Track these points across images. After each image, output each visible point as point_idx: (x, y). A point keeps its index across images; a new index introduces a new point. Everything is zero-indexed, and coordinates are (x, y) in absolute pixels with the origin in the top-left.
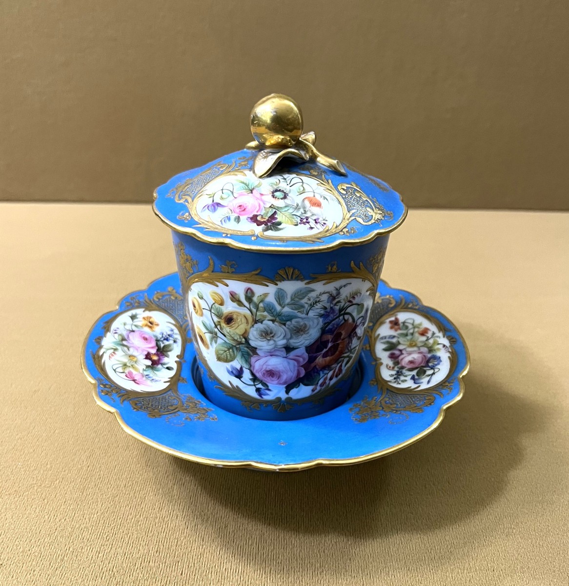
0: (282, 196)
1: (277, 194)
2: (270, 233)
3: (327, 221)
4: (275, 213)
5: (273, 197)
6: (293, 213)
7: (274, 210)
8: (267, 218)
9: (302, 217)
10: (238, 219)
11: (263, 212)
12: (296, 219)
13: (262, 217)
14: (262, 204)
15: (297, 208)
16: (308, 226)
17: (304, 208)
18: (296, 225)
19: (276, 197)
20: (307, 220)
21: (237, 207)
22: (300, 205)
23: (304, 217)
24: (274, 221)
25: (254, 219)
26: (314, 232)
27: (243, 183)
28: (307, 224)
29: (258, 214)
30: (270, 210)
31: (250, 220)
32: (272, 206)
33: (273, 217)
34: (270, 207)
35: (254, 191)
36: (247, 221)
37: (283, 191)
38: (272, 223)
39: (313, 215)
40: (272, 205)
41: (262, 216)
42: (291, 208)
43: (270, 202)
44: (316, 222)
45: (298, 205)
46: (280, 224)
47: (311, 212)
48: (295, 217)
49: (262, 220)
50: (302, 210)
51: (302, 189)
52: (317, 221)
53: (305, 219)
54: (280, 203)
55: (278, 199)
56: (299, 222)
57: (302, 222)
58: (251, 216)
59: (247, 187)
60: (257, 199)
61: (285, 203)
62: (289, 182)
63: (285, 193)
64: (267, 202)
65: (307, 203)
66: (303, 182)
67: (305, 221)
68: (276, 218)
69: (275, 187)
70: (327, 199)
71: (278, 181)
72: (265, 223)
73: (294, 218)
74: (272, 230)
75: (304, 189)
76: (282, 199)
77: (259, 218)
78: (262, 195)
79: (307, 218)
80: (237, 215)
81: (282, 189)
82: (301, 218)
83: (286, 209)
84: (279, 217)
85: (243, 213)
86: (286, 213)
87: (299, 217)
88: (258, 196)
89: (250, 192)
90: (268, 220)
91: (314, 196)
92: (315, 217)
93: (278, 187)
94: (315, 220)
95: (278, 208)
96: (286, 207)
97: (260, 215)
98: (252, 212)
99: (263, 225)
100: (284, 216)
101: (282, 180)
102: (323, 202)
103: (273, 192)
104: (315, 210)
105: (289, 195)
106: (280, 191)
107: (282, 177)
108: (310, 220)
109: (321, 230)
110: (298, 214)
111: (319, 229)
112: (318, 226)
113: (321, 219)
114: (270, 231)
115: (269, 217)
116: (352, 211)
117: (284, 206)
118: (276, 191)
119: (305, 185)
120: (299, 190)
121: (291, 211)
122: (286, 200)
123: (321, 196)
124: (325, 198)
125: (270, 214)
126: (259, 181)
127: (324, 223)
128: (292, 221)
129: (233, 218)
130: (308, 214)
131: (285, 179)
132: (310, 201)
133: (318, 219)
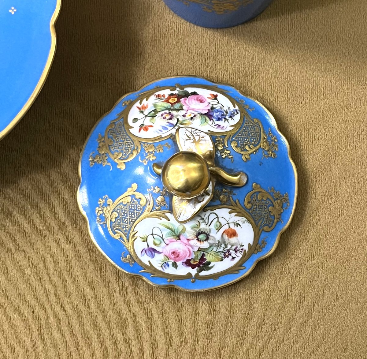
0: (205, 238)
1: (201, 237)
2: (203, 273)
3: (243, 246)
4: (203, 255)
5: (199, 241)
6: (217, 251)
7: (202, 252)
8: (198, 261)
9: (224, 252)
10: (175, 265)
11: (193, 256)
12: (221, 255)
13: (194, 261)
14: (190, 248)
15: (219, 245)
16: (230, 257)
17: (224, 242)
18: (222, 260)
19: (200, 240)
20: (229, 252)
21: (171, 253)
22: (220, 241)
23: (226, 251)
24: (204, 262)
25: (188, 263)
26: (237, 260)
27: (169, 228)
28: (230, 256)
29: (190, 258)
30: (199, 253)
31: (185, 265)
32: (199, 249)
33: (202, 259)
34: (198, 250)
35: (181, 237)
36: (183, 266)
37: (204, 233)
38: (203, 264)
39: (232, 246)
40: (199, 248)
41: (194, 259)
42: (215, 247)
43: (197, 246)
44: (236, 252)
45: (219, 242)
46: (209, 263)
47: (230, 244)
48: (219, 253)
49: (195, 263)
50: (223, 246)
51: (218, 224)
52: (236, 250)
53: (227, 252)
54: (205, 245)
55: (203, 241)
56: (223, 256)
57: (226, 256)
58: (185, 261)
59: (173, 233)
60: (186, 244)
61: (209, 243)
62: (207, 221)
63: (206, 234)
64: (194, 246)
65: (226, 237)
66: (218, 217)
67: (227, 254)
68: (206, 259)
69: (198, 230)
70: (240, 225)
71: (198, 224)
72: (198, 265)
73: (218, 255)
74: (205, 270)
75: (220, 224)
76: (205, 241)
77: (192, 262)
78: (188, 240)
79: (228, 251)
80: (173, 261)
81: (203, 231)
82: (224, 253)
83: (211, 249)
84: (208, 258)
85: (177, 259)
86: (212, 253)
87: (222, 252)
88: (186, 241)
89: (177, 238)
90: (199, 262)
91: (229, 227)
92: (234, 248)
93: (200, 230)
94: (235, 250)
95: (205, 250)
96: (210, 247)
97: (192, 259)
98: (185, 257)
99: (197, 268)
100: (211, 256)
101: (201, 221)
102: (237, 229)
103: (197, 236)
104: (233, 240)
105: (211, 234)
106: (202, 233)
107: (200, 218)
108: (231, 251)
109: (241, 256)
110: (221, 250)
111: (239, 257)
112: (238, 254)
113: (239, 246)
114: (203, 271)
115: (200, 260)
116: (260, 223)
117: (209, 247)
118: (199, 234)
119: (220, 220)
120: (217, 226)
121: (215, 249)
122: (209, 241)
123: (235, 224)
124: (238, 225)
125: (199, 257)
126: (182, 226)
127: (242, 249)
128: (217, 258)
129: (170, 263)
130: (229, 247)
131: (203, 219)
132: (228, 234)
133: (237, 247)
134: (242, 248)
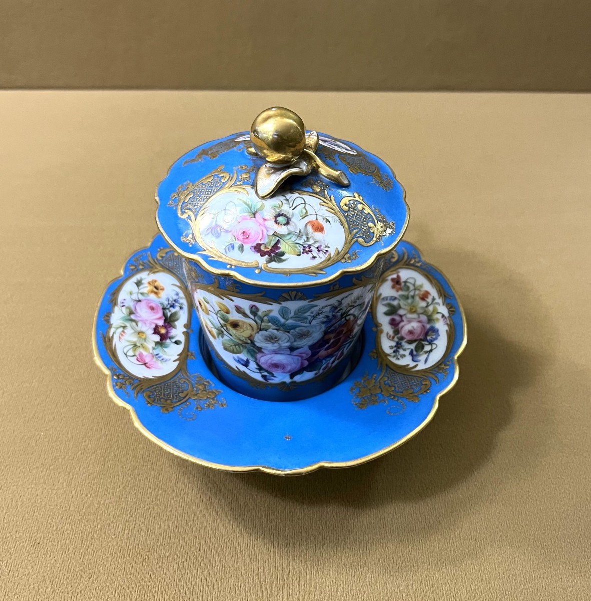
0: (285, 222)
1: (280, 219)
2: (274, 265)
3: (329, 247)
4: (278, 241)
5: (276, 223)
6: (296, 242)
7: (278, 238)
8: (270, 248)
9: (304, 245)
10: (241, 248)
11: (266, 241)
12: (299, 248)
13: (266, 247)
14: (265, 231)
15: (300, 235)
16: (310, 255)
17: (307, 234)
18: (299, 255)
19: (279, 223)
20: (310, 248)
21: (240, 234)
22: (302, 231)
23: (307, 246)
24: (277, 251)
25: (257, 248)
26: (317, 261)
27: (246, 203)
28: (310, 253)
29: (261, 243)
30: (273, 238)
31: (253, 250)
32: (275, 234)
33: (276, 246)
34: (273, 235)
35: (256, 215)
36: (250, 250)
37: (285, 216)
38: (275, 254)
39: (315, 242)
40: (275, 232)
41: (265, 245)
42: (294, 236)
43: (272, 229)
44: (319, 251)
45: (300, 231)
46: (283, 254)
47: (314, 239)
48: (297, 245)
49: (266, 250)
50: (304, 238)
51: (304, 211)
52: (319, 249)
53: (308, 248)
54: (283, 230)
55: (281, 225)
56: (302, 251)
57: (305, 252)
58: (254, 244)
59: (249, 209)
60: (260, 224)
61: (288, 229)
62: (291, 204)
63: (287, 217)
64: (270, 228)
65: (310, 229)
66: (305, 203)
67: (307, 249)
68: (280, 248)
69: (278, 211)
70: (329, 222)
71: (280, 204)
72: (268, 253)
73: (296, 247)
74: (275, 261)
75: (307, 212)
76: (284, 225)
77: (262, 248)
78: (265, 220)
79: (310, 246)
80: (240, 243)
81: (285, 213)
82: (304, 247)
83: (289, 237)
84: (283, 247)
85: (246, 240)
86: (290, 242)
87: (302, 245)
88: (261, 221)
89: (252, 216)
90: (271, 250)
91: (317, 219)
92: (317, 245)
93: (281, 211)
94: (318, 248)
95: (281, 236)
96: (289, 234)
97: (263, 243)
98: (255, 240)
99: (267, 256)
100: (287, 245)
101: (285, 202)
102: (325, 225)
103: (276, 217)
104: (318, 235)
105: (292, 220)
106: (282, 215)
107: (284, 198)
108: (312, 248)
109: (324, 259)
110: (301, 242)
111: (321, 258)
112: (321, 254)
113: (323, 246)
114: (274, 262)
115: (273, 247)
116: (355, 231)
117: (287, 233)
118: (279, 215)
119: (307, 207)
120: (302, 213)
121: (293, 239)
122: (289, 227)
123: (324, 219)
124: (328, 221)
125: (273, 243)
126: (261, 203)
127: (327, 251)
128: (295, 251)
129: (236, 246)
130: (311, 242)
131: (287, 200)
132: (313, 226)
133: (321, 246)
134: (327, 249)
